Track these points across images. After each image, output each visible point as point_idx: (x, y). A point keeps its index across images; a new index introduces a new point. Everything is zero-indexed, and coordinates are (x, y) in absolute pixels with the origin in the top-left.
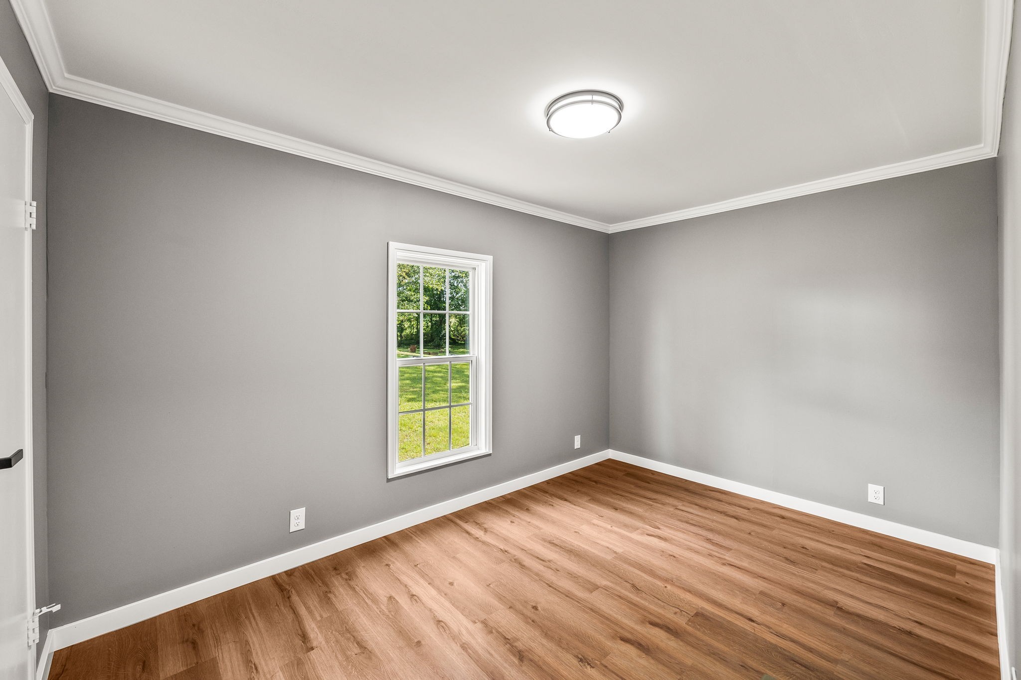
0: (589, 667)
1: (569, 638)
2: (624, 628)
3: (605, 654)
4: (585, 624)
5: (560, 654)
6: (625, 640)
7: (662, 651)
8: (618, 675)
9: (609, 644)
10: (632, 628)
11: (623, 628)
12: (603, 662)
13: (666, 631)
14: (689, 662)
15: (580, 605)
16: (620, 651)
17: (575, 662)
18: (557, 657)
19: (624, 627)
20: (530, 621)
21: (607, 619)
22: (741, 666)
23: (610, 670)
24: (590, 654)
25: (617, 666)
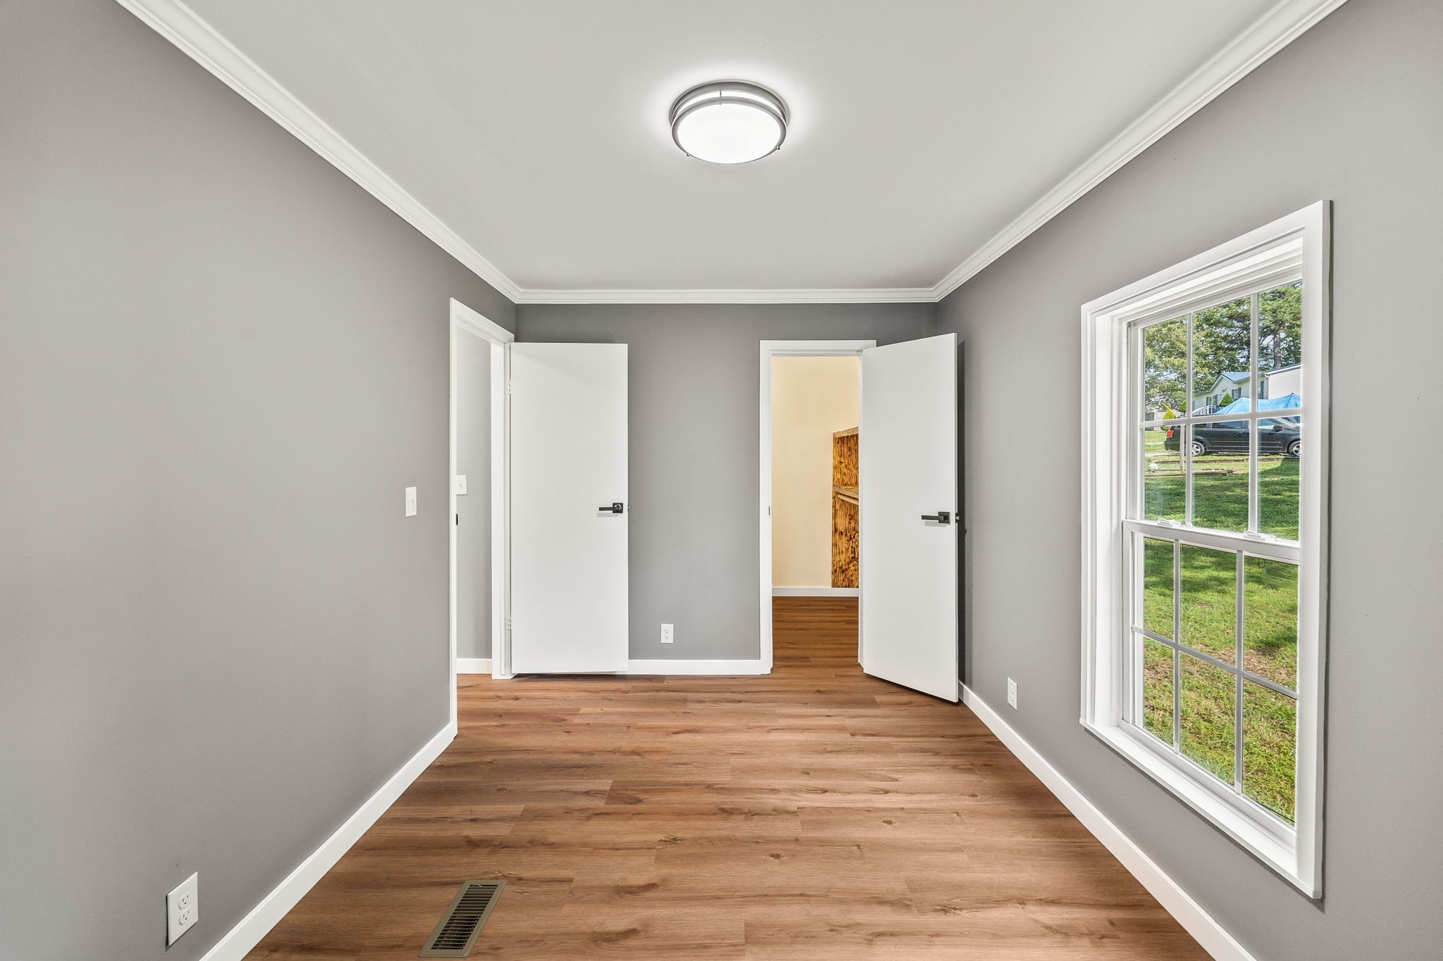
0: (664, 839)
1: (706, 850)
2: (662, 900)
3: (658, 859)
4: (707, 875)
5: (698, 832)
6: (650, 887)
7: (603, 901)
8: (633, 849)
9: (664, 871)
10: (653, 907)
11: (664, 899)
12: (655, 851)
13: (610, 933)
14: (567, 909)
15: (737, 893)
16: (646, 871)
17: (679, 835)
18: (698, 829)
19: (664, 902)
20: (759, 841)
21: (691, 899)
22: (499, 948)
23: (643, 848)
24: (672, 849)
25: (640, 856)
